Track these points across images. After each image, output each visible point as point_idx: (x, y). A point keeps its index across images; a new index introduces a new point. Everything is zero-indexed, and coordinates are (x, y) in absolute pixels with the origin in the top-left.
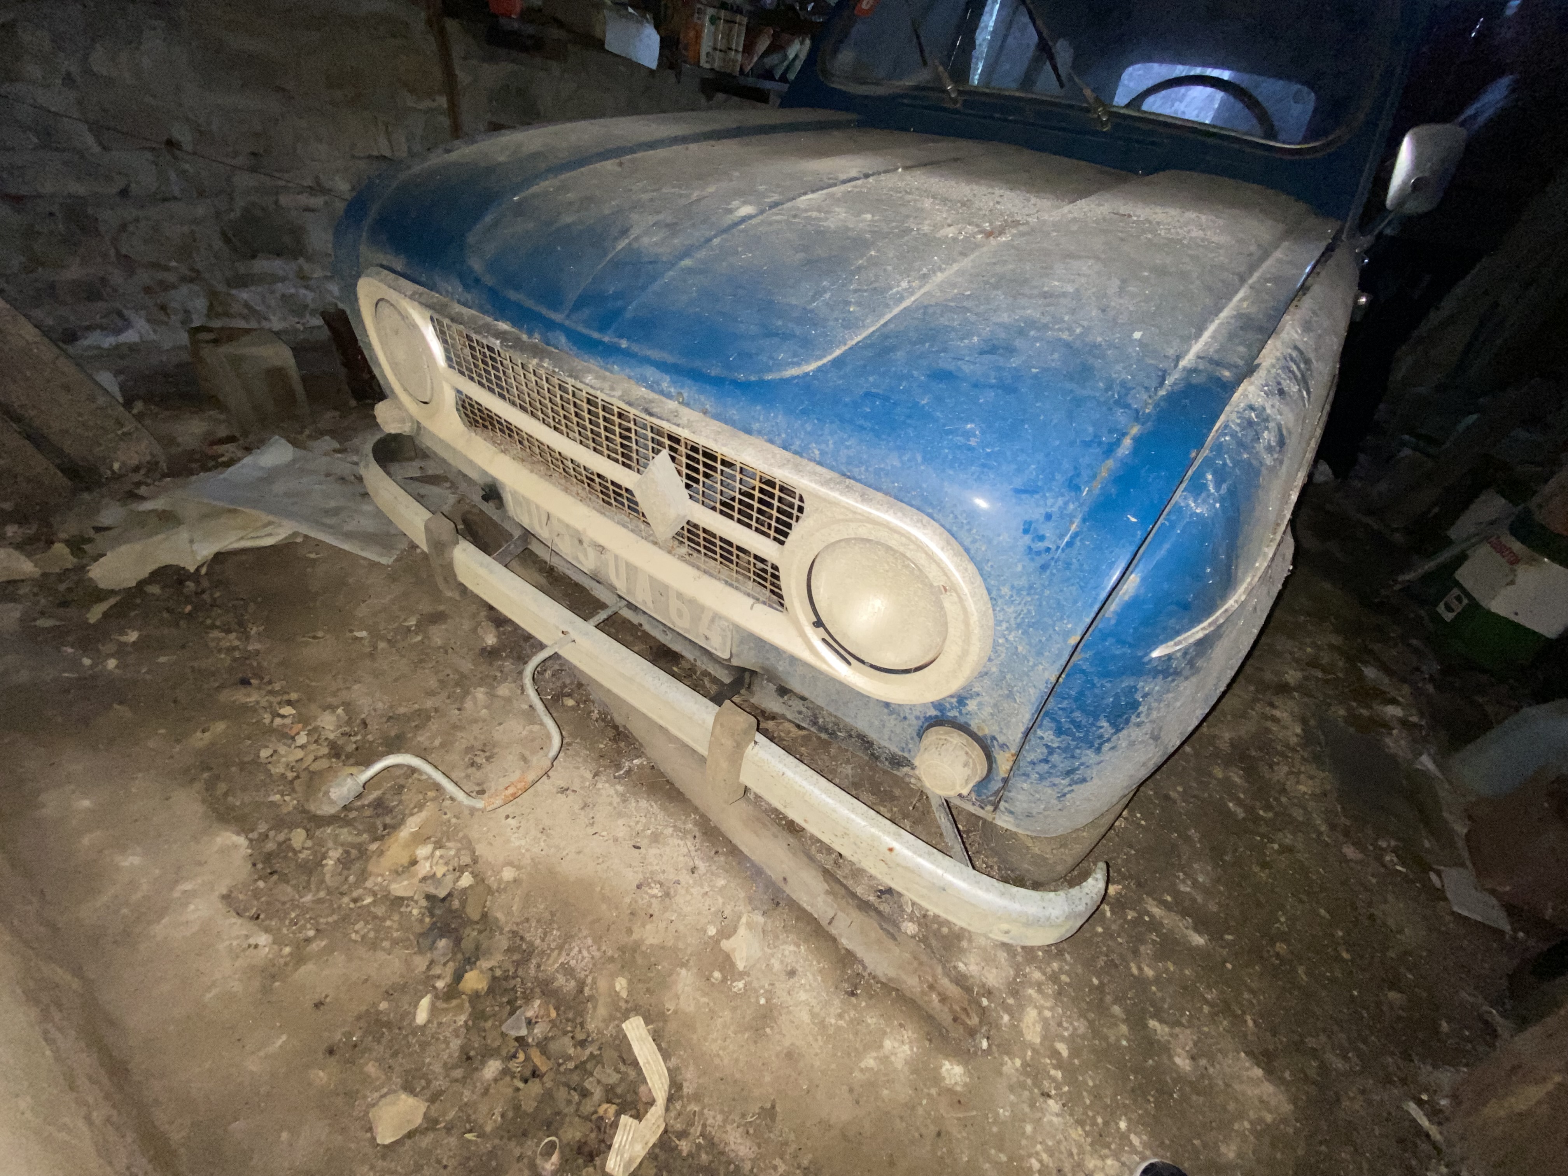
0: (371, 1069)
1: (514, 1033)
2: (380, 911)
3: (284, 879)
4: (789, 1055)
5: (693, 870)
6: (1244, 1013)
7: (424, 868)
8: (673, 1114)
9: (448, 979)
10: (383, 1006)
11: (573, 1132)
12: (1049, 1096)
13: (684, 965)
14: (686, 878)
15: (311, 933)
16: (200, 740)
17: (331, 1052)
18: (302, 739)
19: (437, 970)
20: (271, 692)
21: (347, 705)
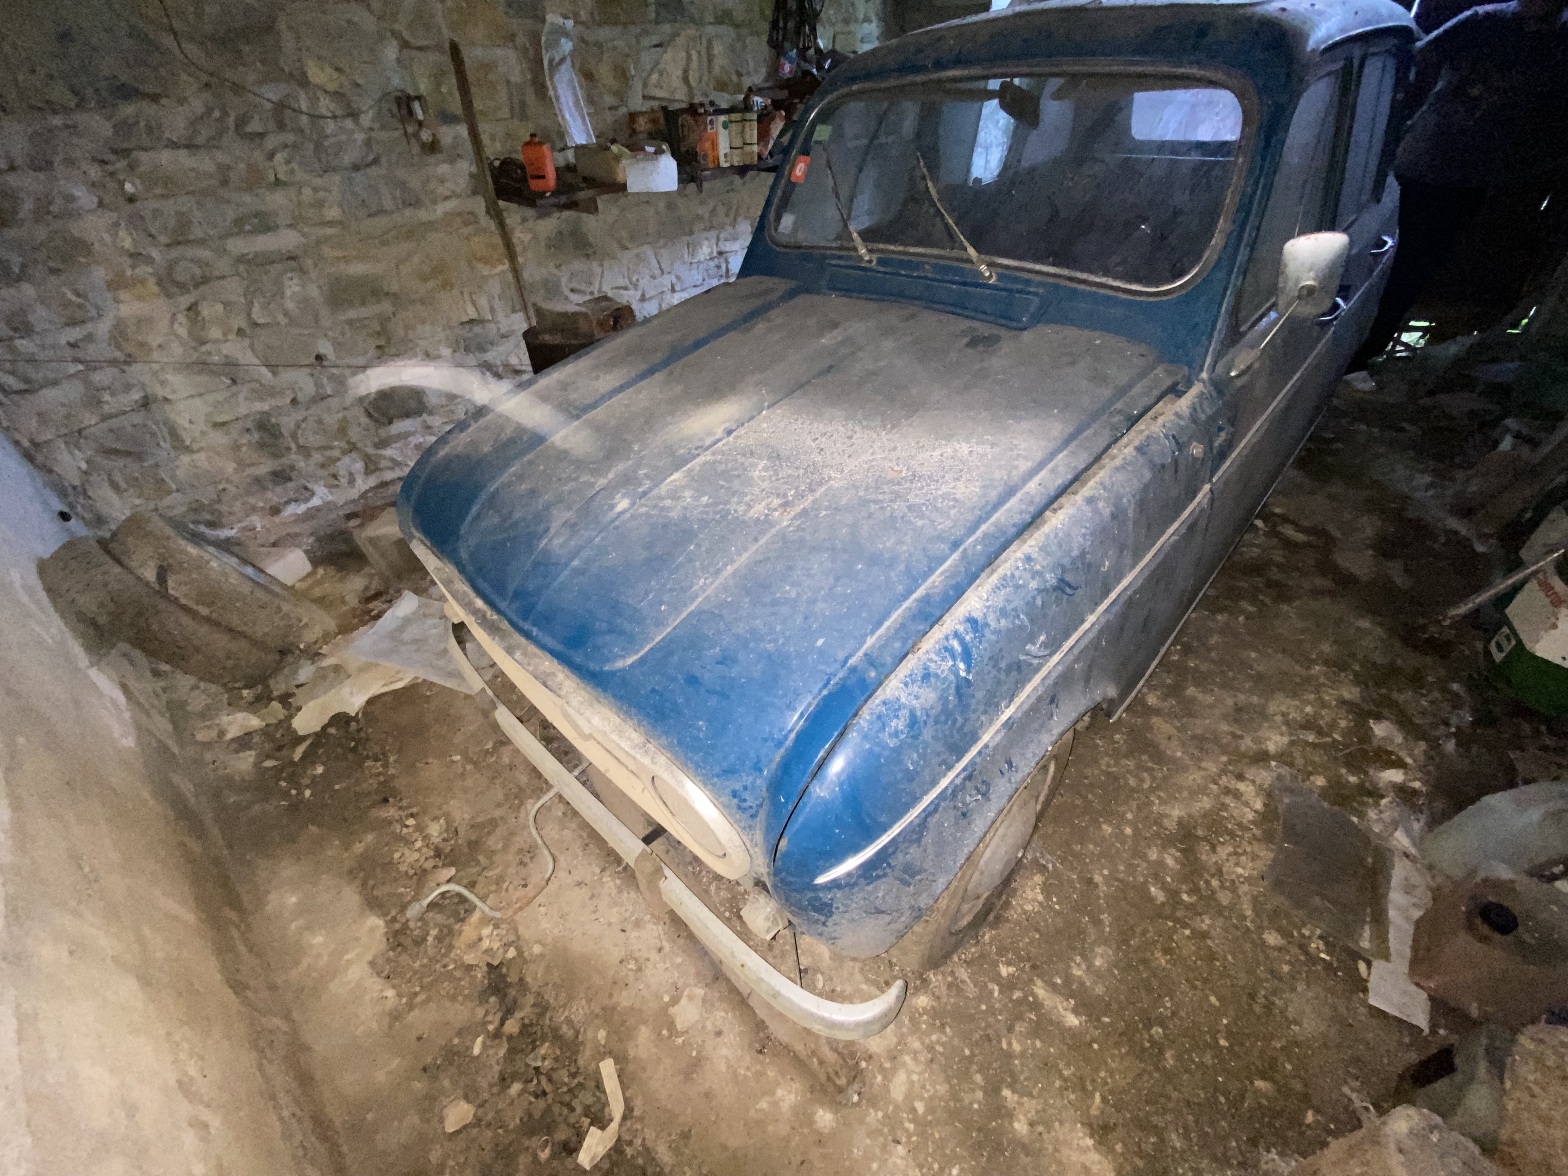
0: (446, 1083)
1: (534, 1064)
2: (458, 974)
3: (405, 949)
4: (707, 1095)
5: (660, 950)
6: (1095, 1090)
7: (485, 944)
8: (624, 1129)
9: (496, 1023)
10: (456, 1041)
11: (562, 1134)
12: (898, 1142)
13: (645, 1023)
14: (654, 956)
15: (418, 989)
16: (358, 848)
17: (425, 1070)
18: (418, 844)
19: (489, 1018)
20: (400, 808)
21: (447, 816)
